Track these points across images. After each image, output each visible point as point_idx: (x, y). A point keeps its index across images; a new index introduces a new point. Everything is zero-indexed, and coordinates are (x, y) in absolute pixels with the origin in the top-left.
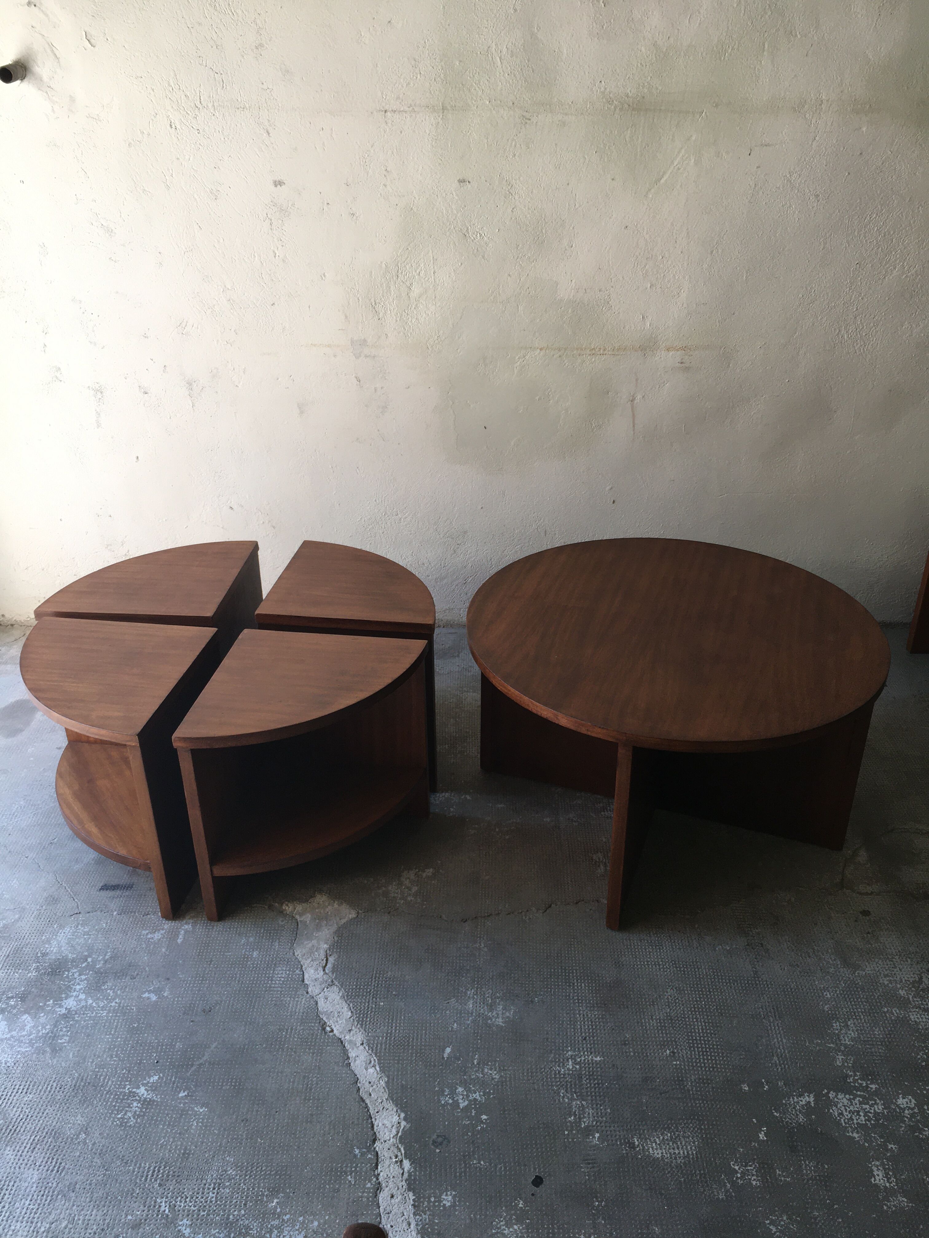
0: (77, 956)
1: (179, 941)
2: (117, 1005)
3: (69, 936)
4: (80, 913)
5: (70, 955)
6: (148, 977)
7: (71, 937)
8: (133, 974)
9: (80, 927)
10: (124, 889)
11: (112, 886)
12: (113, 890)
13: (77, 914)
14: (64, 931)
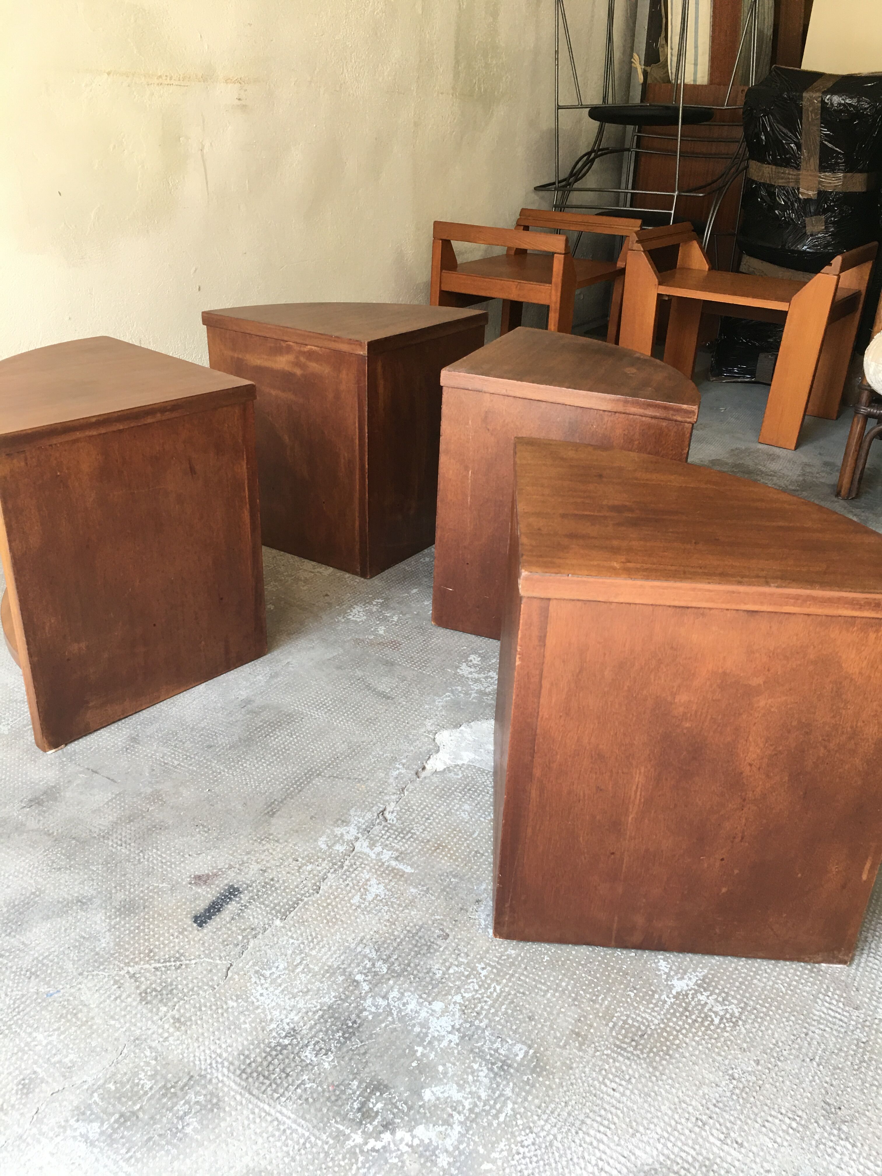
0: (335, 990)
1: (409, 870)
2: (489, 968)
3: (277, 992)
4: (231, 965)
5: (326, 999)
6: (456, 921)
7: (280, 989)
8: (436, 936)
9: (267, 973)
10: (230, 899)
11: (208, 910)
12: (219, 911)
13: (229, 969)
14: (258, 994)
